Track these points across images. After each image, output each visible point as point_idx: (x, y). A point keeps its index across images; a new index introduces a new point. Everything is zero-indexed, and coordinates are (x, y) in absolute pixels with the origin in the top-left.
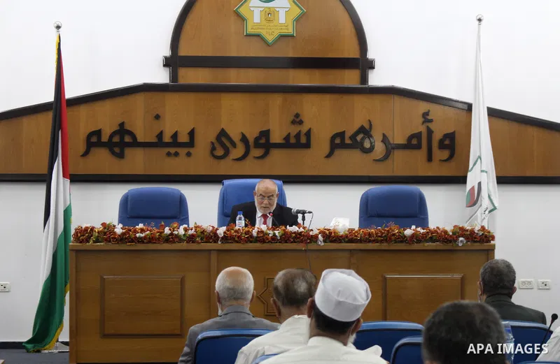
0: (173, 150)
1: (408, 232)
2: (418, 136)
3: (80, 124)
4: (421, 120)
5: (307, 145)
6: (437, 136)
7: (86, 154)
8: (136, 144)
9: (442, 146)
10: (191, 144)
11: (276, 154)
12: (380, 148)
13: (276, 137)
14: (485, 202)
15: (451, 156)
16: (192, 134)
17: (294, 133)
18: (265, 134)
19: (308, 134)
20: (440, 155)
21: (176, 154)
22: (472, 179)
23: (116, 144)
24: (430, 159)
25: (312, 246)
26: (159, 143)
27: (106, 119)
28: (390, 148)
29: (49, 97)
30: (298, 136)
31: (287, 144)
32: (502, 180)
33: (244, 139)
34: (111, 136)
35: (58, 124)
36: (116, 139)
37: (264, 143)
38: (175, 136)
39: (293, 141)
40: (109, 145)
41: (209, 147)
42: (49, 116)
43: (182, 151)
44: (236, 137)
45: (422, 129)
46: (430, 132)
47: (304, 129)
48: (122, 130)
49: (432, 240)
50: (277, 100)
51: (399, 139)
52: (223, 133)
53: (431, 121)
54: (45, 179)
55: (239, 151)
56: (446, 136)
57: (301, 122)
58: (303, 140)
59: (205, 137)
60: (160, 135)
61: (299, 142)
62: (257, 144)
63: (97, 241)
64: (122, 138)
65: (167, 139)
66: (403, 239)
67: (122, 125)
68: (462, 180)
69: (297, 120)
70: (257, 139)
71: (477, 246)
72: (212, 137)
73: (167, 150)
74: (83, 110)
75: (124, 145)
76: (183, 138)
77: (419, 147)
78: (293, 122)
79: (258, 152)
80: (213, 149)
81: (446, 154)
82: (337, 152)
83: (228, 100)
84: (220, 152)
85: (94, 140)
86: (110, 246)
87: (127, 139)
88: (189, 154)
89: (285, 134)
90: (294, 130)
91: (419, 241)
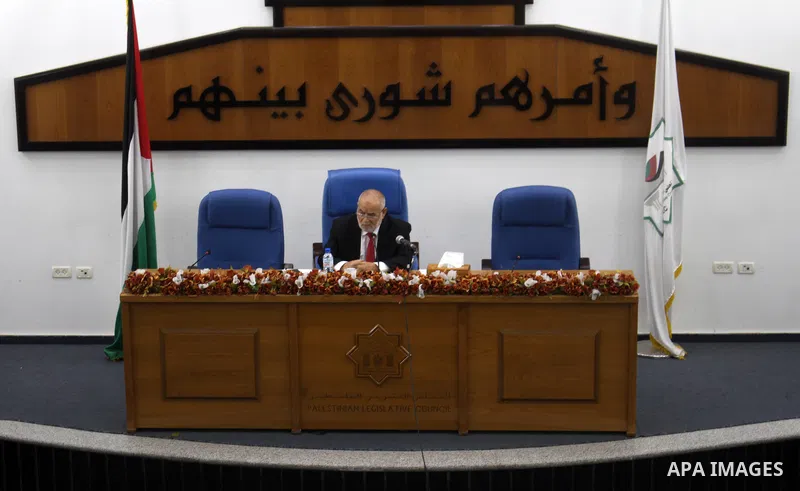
0: (280, 110)
1: (529, 282)
2: (588, 88)
3: (171, 77)
4: (592, 68)
5: (447, 102)
6: (613, 88)
7: (173, 117)
8: (233, 103)
9: (618, 100)
10: (302, 101)
11: (407, 113)
12: (539, 107)
13: (408, 93)
14: (669, 176)
15: (628, 116)
16: (302, 90)
17: (433, 85)
18: (394, 89)
19: (448, 87)
20: (614, 111)
21: (284, 115)
23: (210, 105)
24: (602, 116)
25: (410, 299)
26: (262, 101)
27: (196, 75)
28: (551, 103)
29: (122, 49)
30: (435, 90)
31: (420, 101)
32: (691, 142)
33: (367, 95)
34: (203, 96)
35: (132, 92)
36: (210, 98)
37: (392, 100)
38: (282, 93)
39: (429, 97)
40: (202, 105)
41: (324, 105)
42: (120, 75)
43: (292, 111)
44: (357, 94)
45: (593, 79)
46: (603, 83)
47: (443, 81)
48: (217, 88)
49: (559, 291)
50: (407, 47)
51: (561, 92)
52: (341, 89)
53: (605, 69)
54: (121, 147)
55: (361, 111)
56: (624, 88)
57: (439, 74)
58: (442, 96)
59: (320, 95)
60: (264, 93)
61: (436, 98)
62: (384, 102)
63: (152, 291)
64: (217, 97)
65: (272, 97)
66: (523, 290)
67: (216, 80)
68: (641, 142)
69: (434, 71)
70: (384, 96)
71: (616, 299)
72: (328, 94)
73: (273, 110)
74: (168, 62)
75: (218, 105)
76: (293, 96)
77: (588, 101)
78: (429, 74)
79: (385, 112)
80: (329, 108)
81: (624, 110)
82: (486, 109)
83: (346, 47)
84: (338, 112)
85: (182, 100)
87: (224, 98)
88: (299, 115)
89: (419, 88)
90: (430, 83)
91: (542, 294)
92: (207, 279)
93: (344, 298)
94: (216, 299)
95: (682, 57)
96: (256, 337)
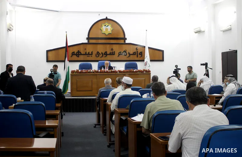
0: (88, 56)
1: (135, 71)
2: (135, 52)
3: (71, 50)
4: (136, 49)
5: (114, 54)
6: (139, 52)
7: (71, 56)
8: (81, 54)
9: (140, 54)
10: (92, 54)
11: (108, 56)
12: (128, 55)
13: (108, 53)
14: (148, 65)
15: (141, 56)
16: (92, 52)
17: (112, 52)
18: (106, 52)
19: (114, 52)
20: (139, 56)
21: (89, 56)
22: (145, 60)
23: (77, 55)
24: (137, 57)
25: (116, 73)
26: (86, 54)
27: (75, 50)
28: (130, 54)
29: (65, 46)
30: (112, 53)
31: (110, 54)
32: (151, 61)
33: (102, 53)
34: (76, 53)
35: (66, 51)
36: (77, 53)
37: (106, 54)
38: (89, 53)
39: (111, 53)
40: (76, 55)
41: (95, 55)
42: (65, 49)
43: (90, 56)
44: (100, 53)
45: (136, 51)
46: (137, 52)
47: (113, 51)
48: (79, 52)
49: (139, 72)
50: (108, 46)
51: (131, 53)
52: (98, 52)
53: (137, 49)
54: (64, 61)
55: (101, 55)
56: (140, 52)
57: (113, 50)
58: (113, 53)
59: (95, 53)
60: (86, 53)
61: (113, 54)
62: (105, 54)
63: (76, 73)
64: (79, 53)
65: (87, 53)
66: (134, 72)
67: (78, 51)
68: (143, 61)
69: (112, 50)
70: (104, 53)
71: (147, 73)
72: (96, 53)
73: (87, 55)
74: (71, 48)
75: (79, 55)
76: (90, 53)
77: (135, 54)
78: (111, 50)
79: (105, 56)
80: (96, 55)
81: (140, 56)
82: (120, 55)
83: (99, 46)
84: (97, 56)
85: (73, 54)
86: (78, 74)
87: (80, 53)
88: (91, 56)
89: (110, 52)
90: (112, 51)
91: (137, 72)
92: (84, 71)
93: (106, 73)
94: (86, 74)
95: (149, 48)
96: (92, 80)
